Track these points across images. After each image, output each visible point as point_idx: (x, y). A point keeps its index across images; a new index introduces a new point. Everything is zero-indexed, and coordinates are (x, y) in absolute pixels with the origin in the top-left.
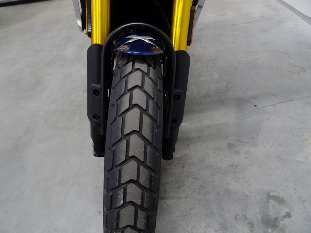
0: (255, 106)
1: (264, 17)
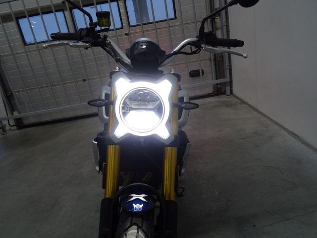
0: (254, 226)
1: (255, 133)
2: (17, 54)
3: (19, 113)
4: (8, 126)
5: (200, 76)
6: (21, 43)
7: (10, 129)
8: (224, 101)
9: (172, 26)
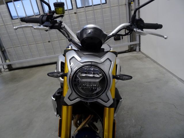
2: (7, 25)
3: (10, 61)
4: (3, 69)
5: (120, 40)
6: (9, 18)
7: (4, 71)
8: (135, 56)
9: (104, 8)
